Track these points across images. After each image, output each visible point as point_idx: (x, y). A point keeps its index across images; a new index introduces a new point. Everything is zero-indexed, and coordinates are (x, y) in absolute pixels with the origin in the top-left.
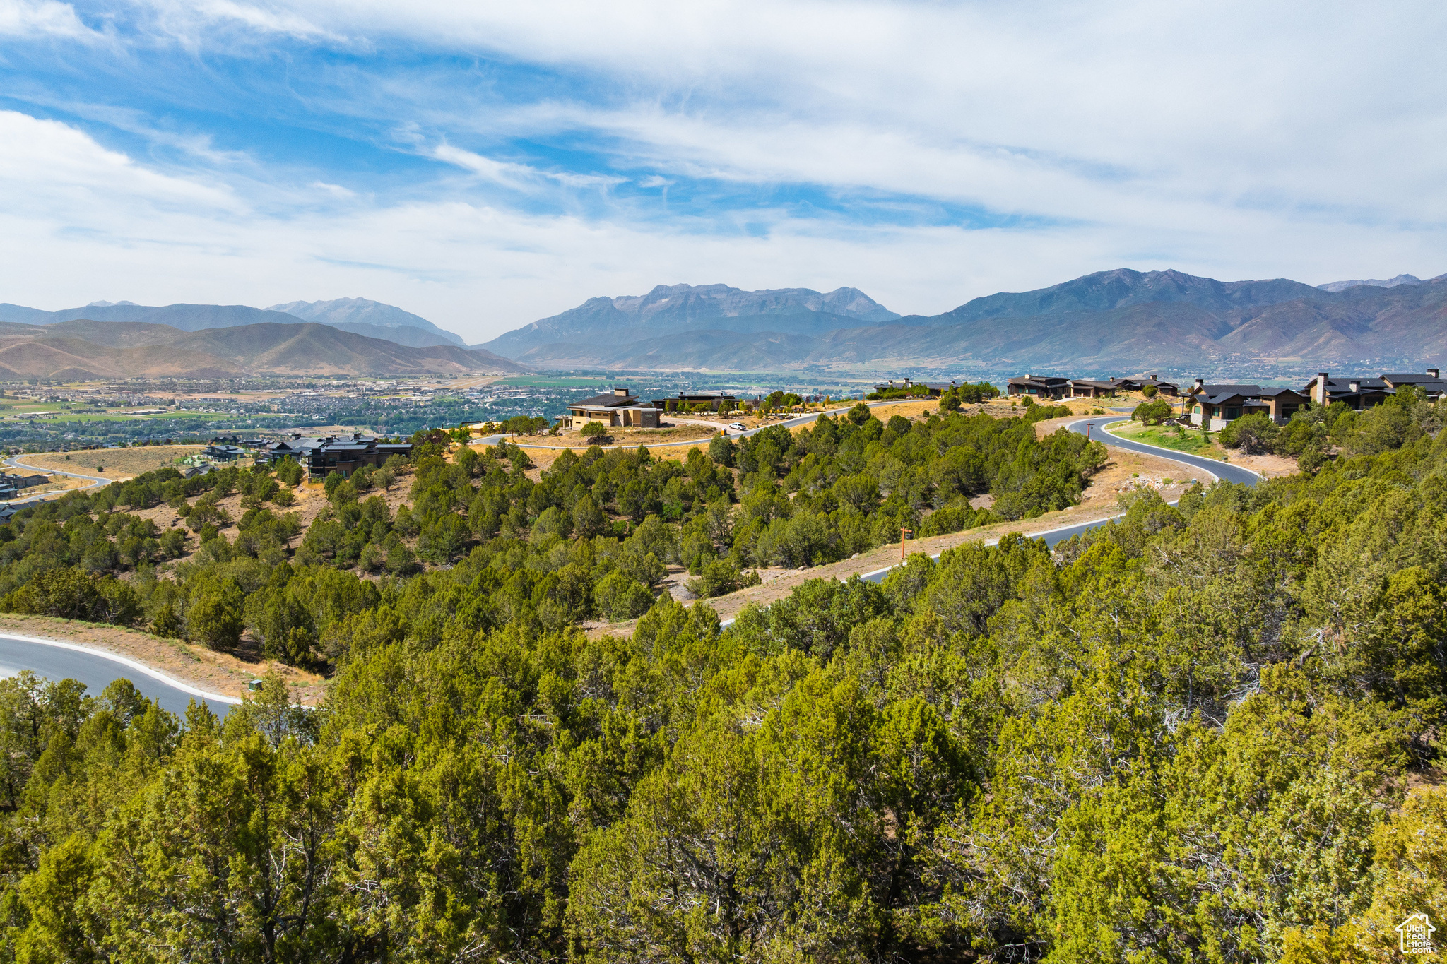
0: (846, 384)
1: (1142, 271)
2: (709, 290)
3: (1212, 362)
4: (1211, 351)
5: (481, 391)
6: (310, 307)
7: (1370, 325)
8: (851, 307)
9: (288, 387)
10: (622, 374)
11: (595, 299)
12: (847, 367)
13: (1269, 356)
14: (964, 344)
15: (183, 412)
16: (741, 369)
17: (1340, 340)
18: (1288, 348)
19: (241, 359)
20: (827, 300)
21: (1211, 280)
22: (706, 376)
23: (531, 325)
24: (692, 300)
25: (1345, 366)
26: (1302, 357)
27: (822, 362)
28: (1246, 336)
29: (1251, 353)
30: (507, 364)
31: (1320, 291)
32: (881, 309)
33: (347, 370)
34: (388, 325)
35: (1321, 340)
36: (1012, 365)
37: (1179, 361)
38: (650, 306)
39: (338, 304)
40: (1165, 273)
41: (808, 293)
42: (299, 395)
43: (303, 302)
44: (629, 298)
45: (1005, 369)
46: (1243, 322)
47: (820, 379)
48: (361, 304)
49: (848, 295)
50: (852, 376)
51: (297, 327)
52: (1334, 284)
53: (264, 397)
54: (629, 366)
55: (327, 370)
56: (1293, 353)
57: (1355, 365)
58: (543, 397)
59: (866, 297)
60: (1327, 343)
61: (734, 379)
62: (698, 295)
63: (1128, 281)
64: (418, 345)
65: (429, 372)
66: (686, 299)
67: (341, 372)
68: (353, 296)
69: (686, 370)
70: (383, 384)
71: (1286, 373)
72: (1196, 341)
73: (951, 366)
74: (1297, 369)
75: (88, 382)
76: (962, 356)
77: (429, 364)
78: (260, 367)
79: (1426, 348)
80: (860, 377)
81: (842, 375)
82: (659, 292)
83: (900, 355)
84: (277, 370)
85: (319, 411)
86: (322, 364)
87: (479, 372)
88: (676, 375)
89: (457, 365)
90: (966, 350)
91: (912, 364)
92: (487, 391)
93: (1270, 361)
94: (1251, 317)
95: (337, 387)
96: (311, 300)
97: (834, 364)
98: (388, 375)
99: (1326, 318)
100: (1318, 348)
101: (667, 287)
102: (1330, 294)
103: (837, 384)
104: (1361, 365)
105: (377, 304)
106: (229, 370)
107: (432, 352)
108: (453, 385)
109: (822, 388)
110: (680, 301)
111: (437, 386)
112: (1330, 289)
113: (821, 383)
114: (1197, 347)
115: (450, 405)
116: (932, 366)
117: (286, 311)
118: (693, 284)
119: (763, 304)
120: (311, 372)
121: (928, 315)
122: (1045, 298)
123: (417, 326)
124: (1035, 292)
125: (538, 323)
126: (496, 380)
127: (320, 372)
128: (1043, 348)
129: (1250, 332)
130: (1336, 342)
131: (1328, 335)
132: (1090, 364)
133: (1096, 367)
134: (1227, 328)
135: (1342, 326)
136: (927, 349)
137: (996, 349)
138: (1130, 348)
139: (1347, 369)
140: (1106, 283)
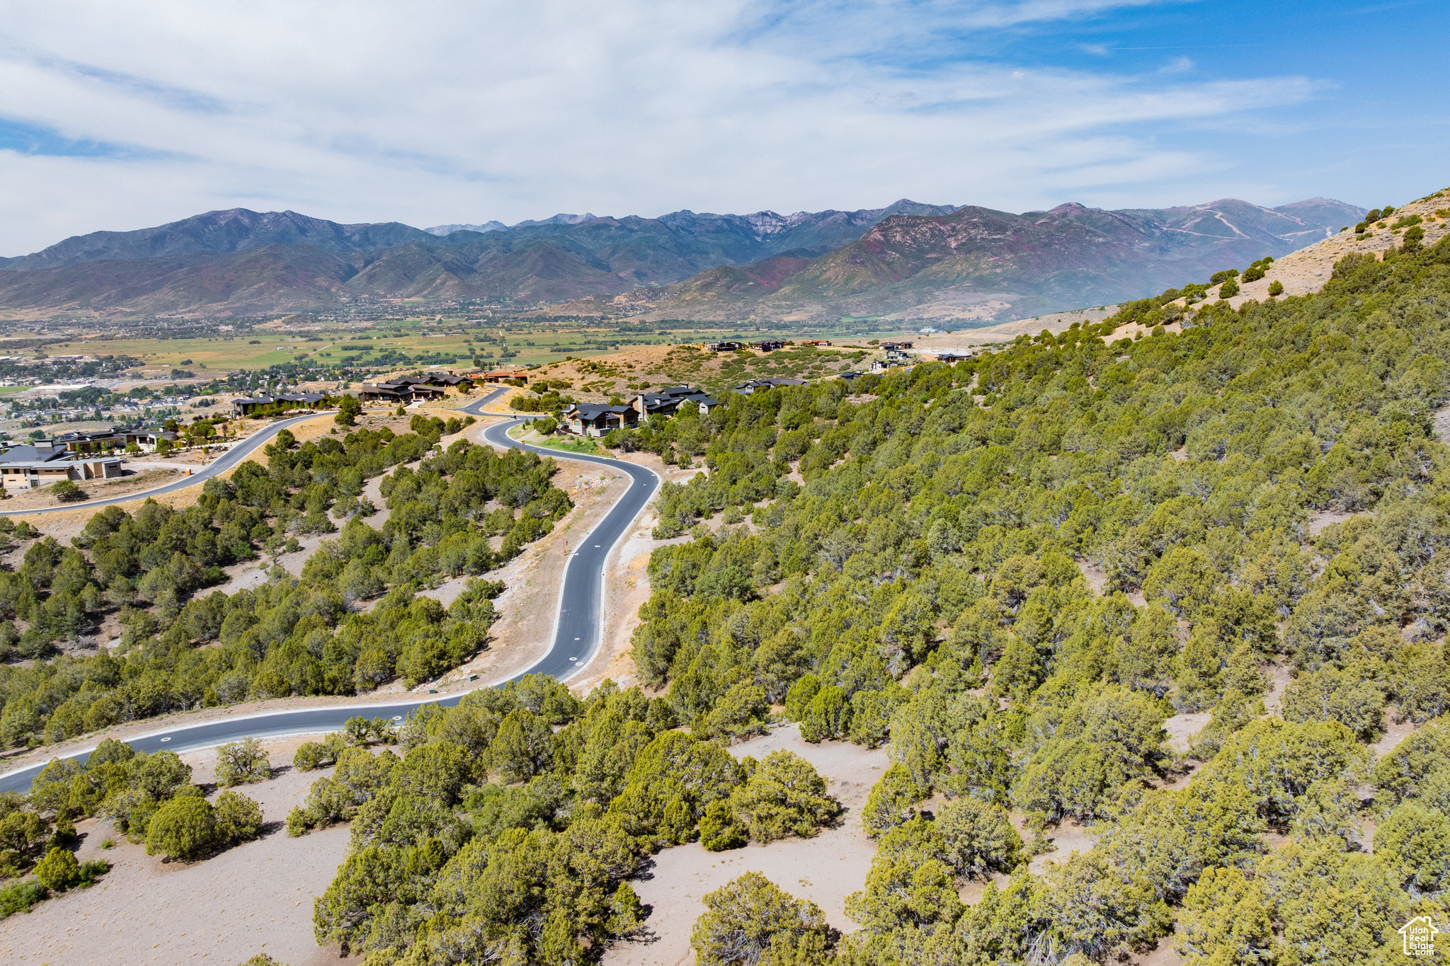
1: (258, 211)
3: (344, 304)
4: (341, 293)
7: (476, 266)
13: (395, 297)
14: (66, 292)
17: (453, 281)
18: (411, 289)
21: (329, 222)
25: (461, 304)
26: (425, 296)
28: (371, 278)
29: (378, 294)
31: (425, 234)
35: (438, 281)
36: (132, 314)
37: (312, 304)
40: (284, 214)
45: (125, 319)
46: (366, 265)
52: (439, 228)
56: (416, 293)
57: (469, 304)
60: (443, 283)
63: (246, 221)
71: (414, 313)
72: (325, 284)
73: (56, 317)
74: (422, 309)
76: (66, 305)
79: (520, 286)
90: (71, 298)
93: (397, 301)
94: (372, 261)
99: (439, 260)
100: (437, 289)
102: (436, 237)
104: (473, 304)
112: (436, 233)
114: (328, 290)
116: (29, 318)
122: (158, 237)
124: (143, 231)
128: (166, 294)
129: (374, 275)
130: (450, 283)
131: (443, 276)
132: (223, 310)
133: (229, 313)
134: (352, 272)
135: (452, 269)
136: (17, 297)
137: (106, 298)
138: (260, 292)
139: (464, 307)
140: (223, 223)
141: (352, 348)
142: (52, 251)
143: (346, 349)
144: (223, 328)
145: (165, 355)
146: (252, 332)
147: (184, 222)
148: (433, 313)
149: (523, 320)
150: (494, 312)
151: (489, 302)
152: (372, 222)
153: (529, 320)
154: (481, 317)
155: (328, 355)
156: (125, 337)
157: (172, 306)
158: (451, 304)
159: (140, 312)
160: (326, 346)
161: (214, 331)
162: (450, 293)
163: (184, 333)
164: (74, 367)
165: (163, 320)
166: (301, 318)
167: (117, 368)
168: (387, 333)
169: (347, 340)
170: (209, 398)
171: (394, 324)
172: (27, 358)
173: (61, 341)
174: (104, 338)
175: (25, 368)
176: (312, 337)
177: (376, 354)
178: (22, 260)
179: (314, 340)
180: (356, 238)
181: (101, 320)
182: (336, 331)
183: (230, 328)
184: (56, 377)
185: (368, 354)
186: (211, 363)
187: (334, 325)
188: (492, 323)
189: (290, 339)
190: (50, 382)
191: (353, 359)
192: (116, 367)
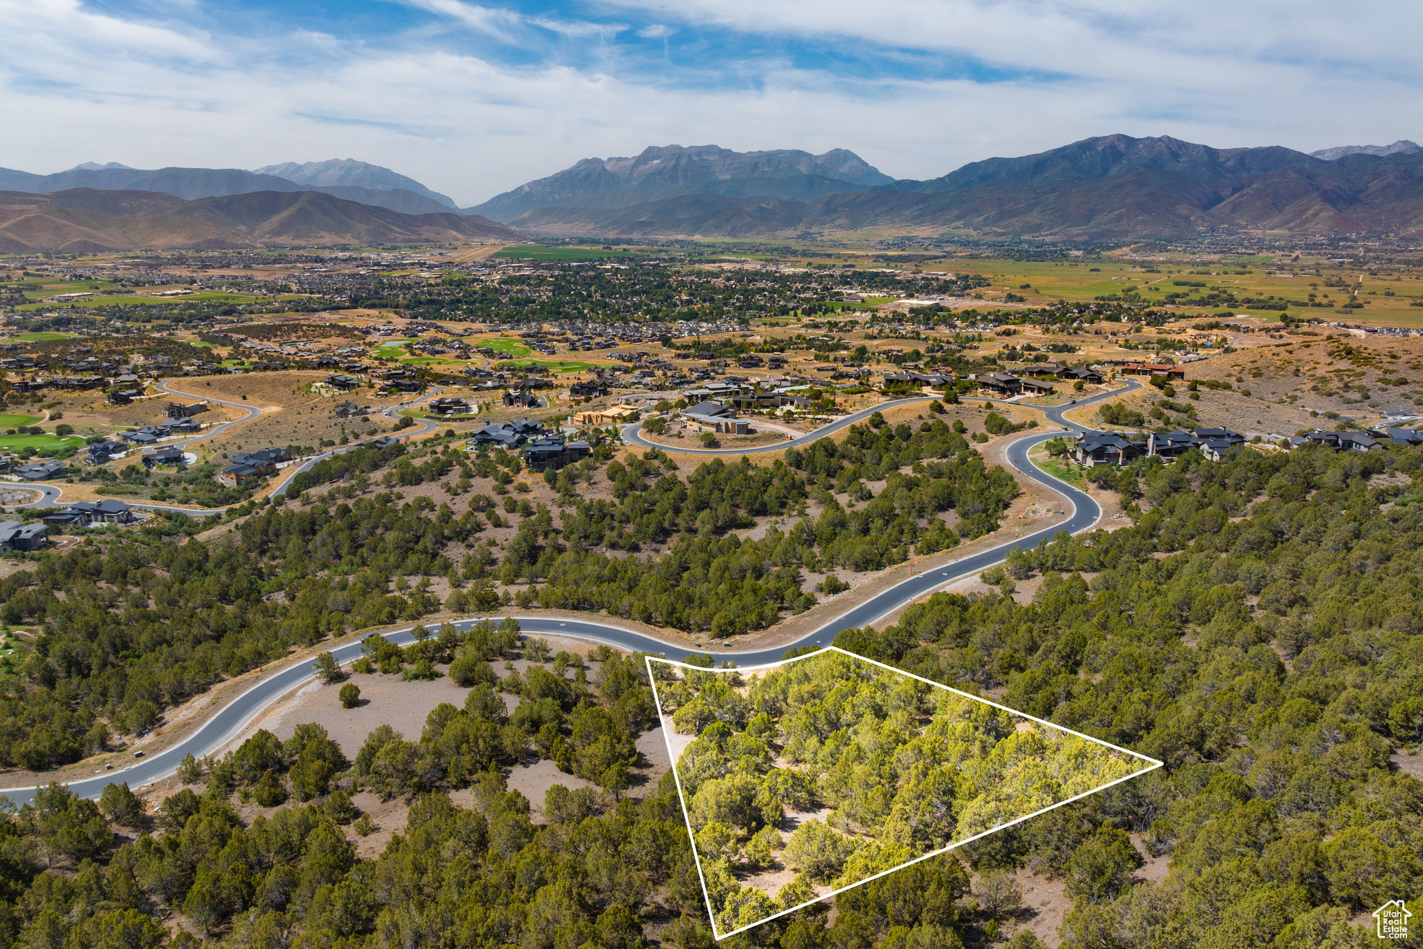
0: (839, 257)
1: (1136, 135)
2: (701, 151)
3: (1199, 234)
4: (1200, 222)
5: (485, 266)
6: (300, 168)
7: (1361, 196)
8: (844, 169)
9: (296, 261)
10: (617, 242)
11: (587, 160)
12: (839, 235)
13: (1257, 228)
14: (956, 212)
15: (208, 293)
16: (734, 237)
17: (1329, 213)
18: (1276, 220)
19: (242, 228)
20: (819, 162)
21: (1205, 147)
22: (700, 245)
23: (521, 188)
24: (684, 161)
25: (1330, 239)
26: (1290, 229)
27: (814, 229)
28: (1236, 207)
29: (1239, 225)
30: (503, 232)
31: (1311, 159)
32: (874, 172)
33: (347, 239)
34: (380, 187)
35: (1310, 213)
36: (1003, 234)
37: (1167, 232)
38: (641, 168)
39: (329, 165)
40: (1160, 139)
41: (800, 154)
42: (311, 270)
43: (292, 164)
44: (620, 159)
45: (995, 239)
46: (1233, 194)
47: (813, 249)
48: (351, 166)
49: (841, 156)
50: (845, 246)
51: (296, 196)
52: (1331, 150)
53: (278, 275)
54: (623, 232)
55: (328, 239)
56: (1280, 226)
57: (1340, 239)
58: (546, 273)
59: (859, 159)
60: (1315, 215)
61: (728, 249)
62: (690, 156)
63: (1122, 147)
64: (412, 211)
65: (427, 240)
66: (678, 161)
67: (342, 241)
68: (343, 158)
69: (681, 237)
70: (387, 257)
71: (1271, 248)
72: (1185, 212)
73: (942, 235)
74: (1283, 243)
75: (100, 256)
76: (954, 224)
77: (426, 232)
78: (262, 237)
79: (1414, 221)
80: (853, 247)
81: (835, 244)
82: (651, 153)
83: (893, 222)
84: (280, 240)
85: (339, 292)
86: (323, 233)
87: (476, 241)
88: (671, 243)
89: (454, 233)
90: (958, 218)
91: (903, 232)
92: (490, 265)
93: (1257, 233)
94: (1242, 187)
95: (345, 261)
96: (301, 161)
97: (826, 231)
98: (389, 245)
99: (1318, 189)
100: (1307, 221)
101: (659, 148)
102: (1324, 162)
103: (829, 256)
104: (1346, 239)
105: (367, 166)
106: (233, 241)
107: (429, 219)
108: (453, 256)
109: (817, 261)
110: (673, 162)
111: (440, 259)
112: (1327, 157)
113: (814, 255)
114: (1187, 218)
115: (459, 284)
116: (923, 235)
117: (276, 173)
118: (685, 145)
119: (755, 167)
120: (313, 241)
121: (921, 179)
122: (1038, 164)
123: (409, 190)
124: (1028, 157)
125: (530, 185)
126: (495, 250)
127: (321, 242)
128: (1034, 217)
129: (1240, 204)
130: (1324, 214)
131: (1317, 207)
132: (1079, 235)
133: (1085, 238)
134: (1218, 199)
135: (1333, 199)
136: (920, 216)
137: (987, 218)
138: (1119, 218)
139: (1333, 243)
140: (1100, 148)
141: (1184, 284)
142: (953, 176)
143: (1177, 284)
144: (1075, 253)
145: (1012, 277)
146: (1099, 259)
147: (1065, 148)
148: (1293, 248)
149: (1399, 262)
150: (1368, 250)
151: (1366, 238)
152: (1251, 146)
153: (1407, 262)
154: (1348, 256)
155: (1157, 289)
156: (988, 257)
157: (1037, 228)
158: (1319, 238)
159: (1009, 233)
160: (1157, 280)
161: (1064, 256)
162: (1321, 224)
163: (1038, 255)
164: (935, 284)
165: (1026, 242)
166: (1150, 247)
167: (967, 287)
168: (1227, 269)
169: (1185, 274)
170: (1012, 327)
171: (1245, 259)
172: (904, 273)
173: (938, 257)
174: (972, 257)
175: (899, 282)
176: (1150, 268)
177: (1205, 292)
178: (930, 183)
179: (1152, 271)
180: (1230, 163)
181: (976, 238)
182: (1178, 263)
183: (1080, 253)
184: (917, 291)
185: (1197, 291)
186: (1046, 288)
187: (1178, 256)
188: (1358, 263)
189: (1129, 268)
190: (911, 296)
191: (1178, 296)
192: (965, 285)
